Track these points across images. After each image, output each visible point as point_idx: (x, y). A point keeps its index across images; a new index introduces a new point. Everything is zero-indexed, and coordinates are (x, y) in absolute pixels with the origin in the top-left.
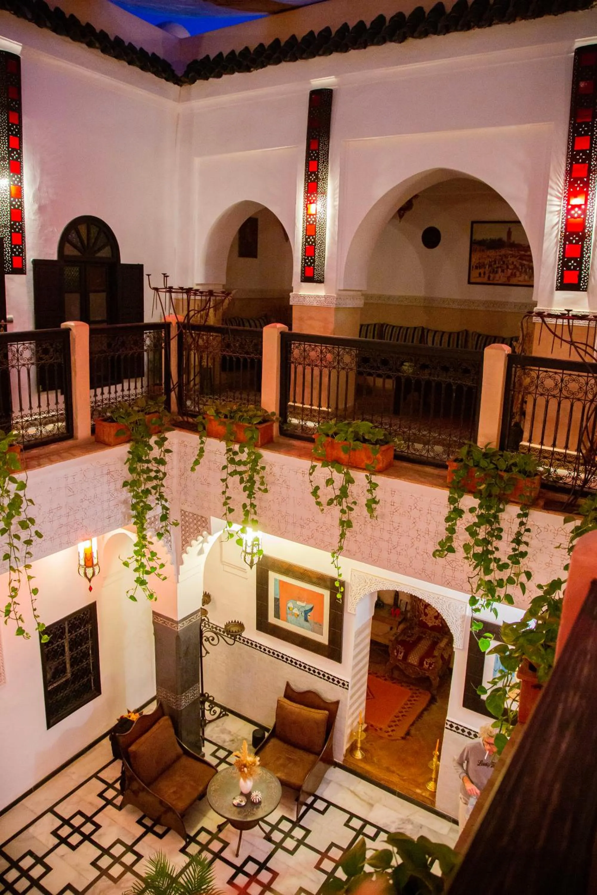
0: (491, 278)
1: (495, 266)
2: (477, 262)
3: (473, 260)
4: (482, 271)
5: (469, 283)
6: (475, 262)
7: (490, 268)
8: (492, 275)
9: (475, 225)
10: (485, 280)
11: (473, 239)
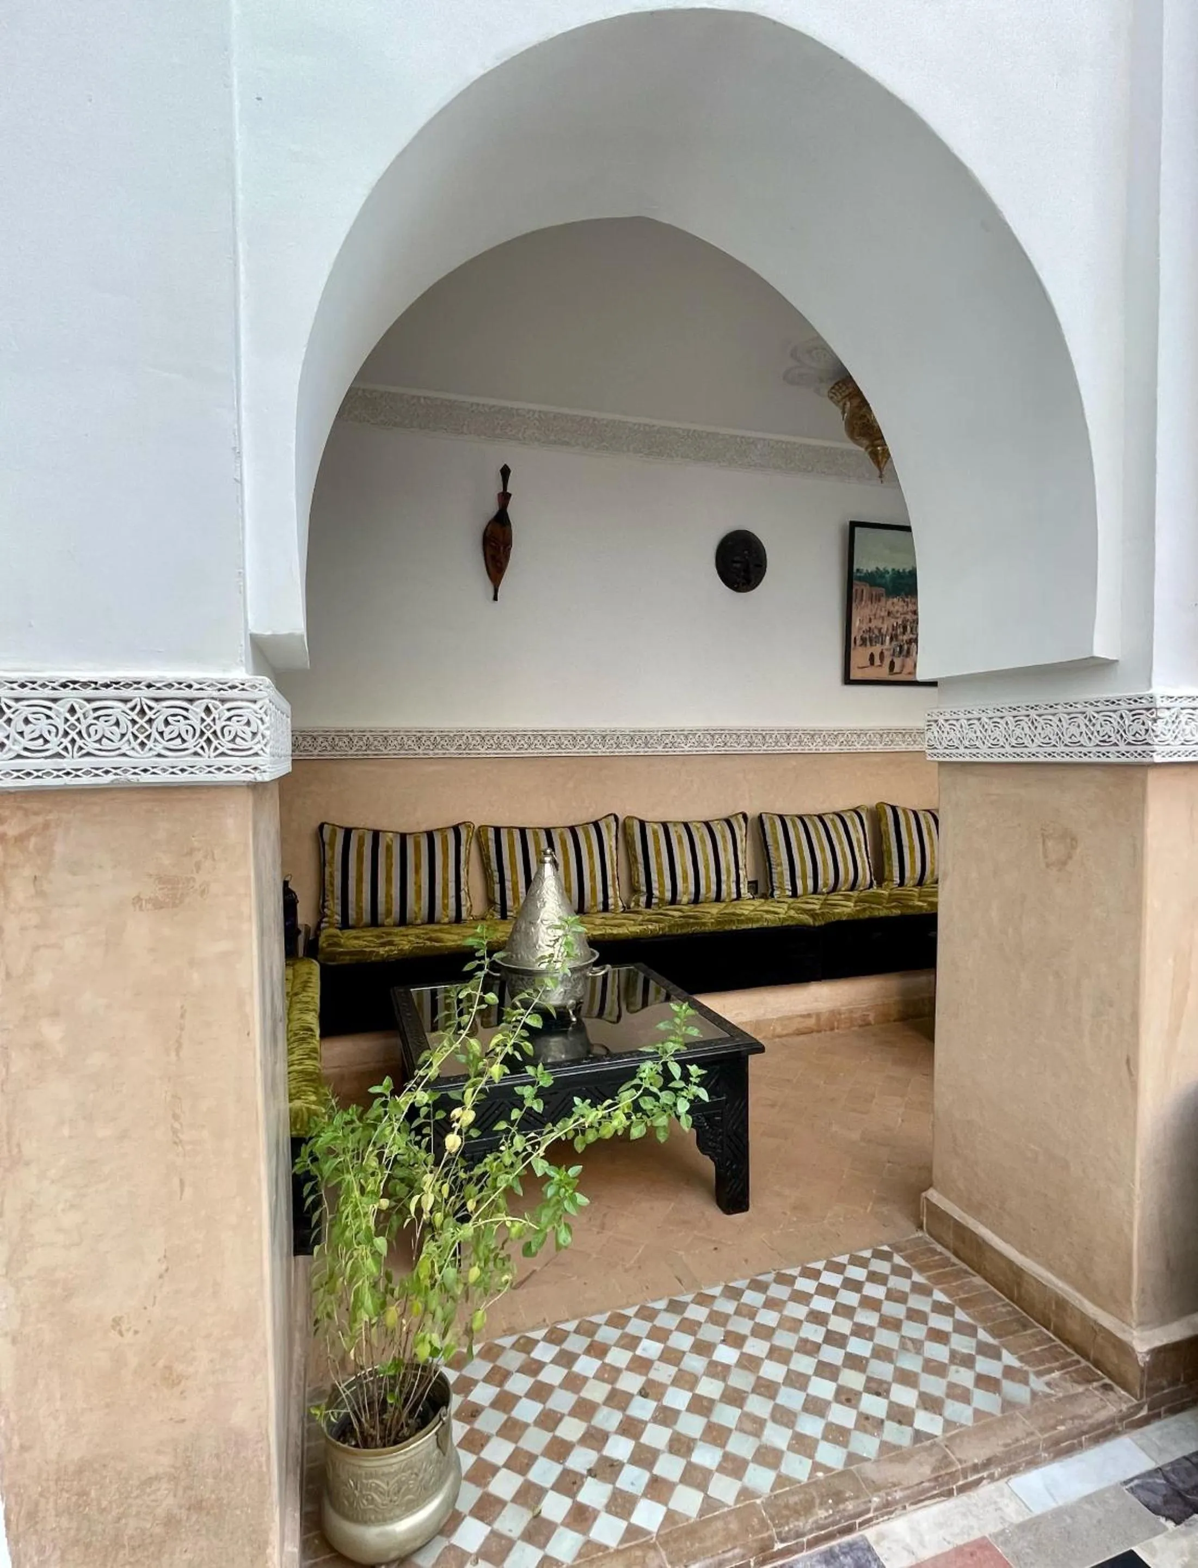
0: (896, 669)
1: (905, 638)
2: (865, 627)
3: (856, 623)
4: (876, 649)
5: (848, 680)
6: (860, 629)
7: (894, 643)
8: (898, 662)
9: (857, 530)
10: (883, 673)
11: (855, 567)
